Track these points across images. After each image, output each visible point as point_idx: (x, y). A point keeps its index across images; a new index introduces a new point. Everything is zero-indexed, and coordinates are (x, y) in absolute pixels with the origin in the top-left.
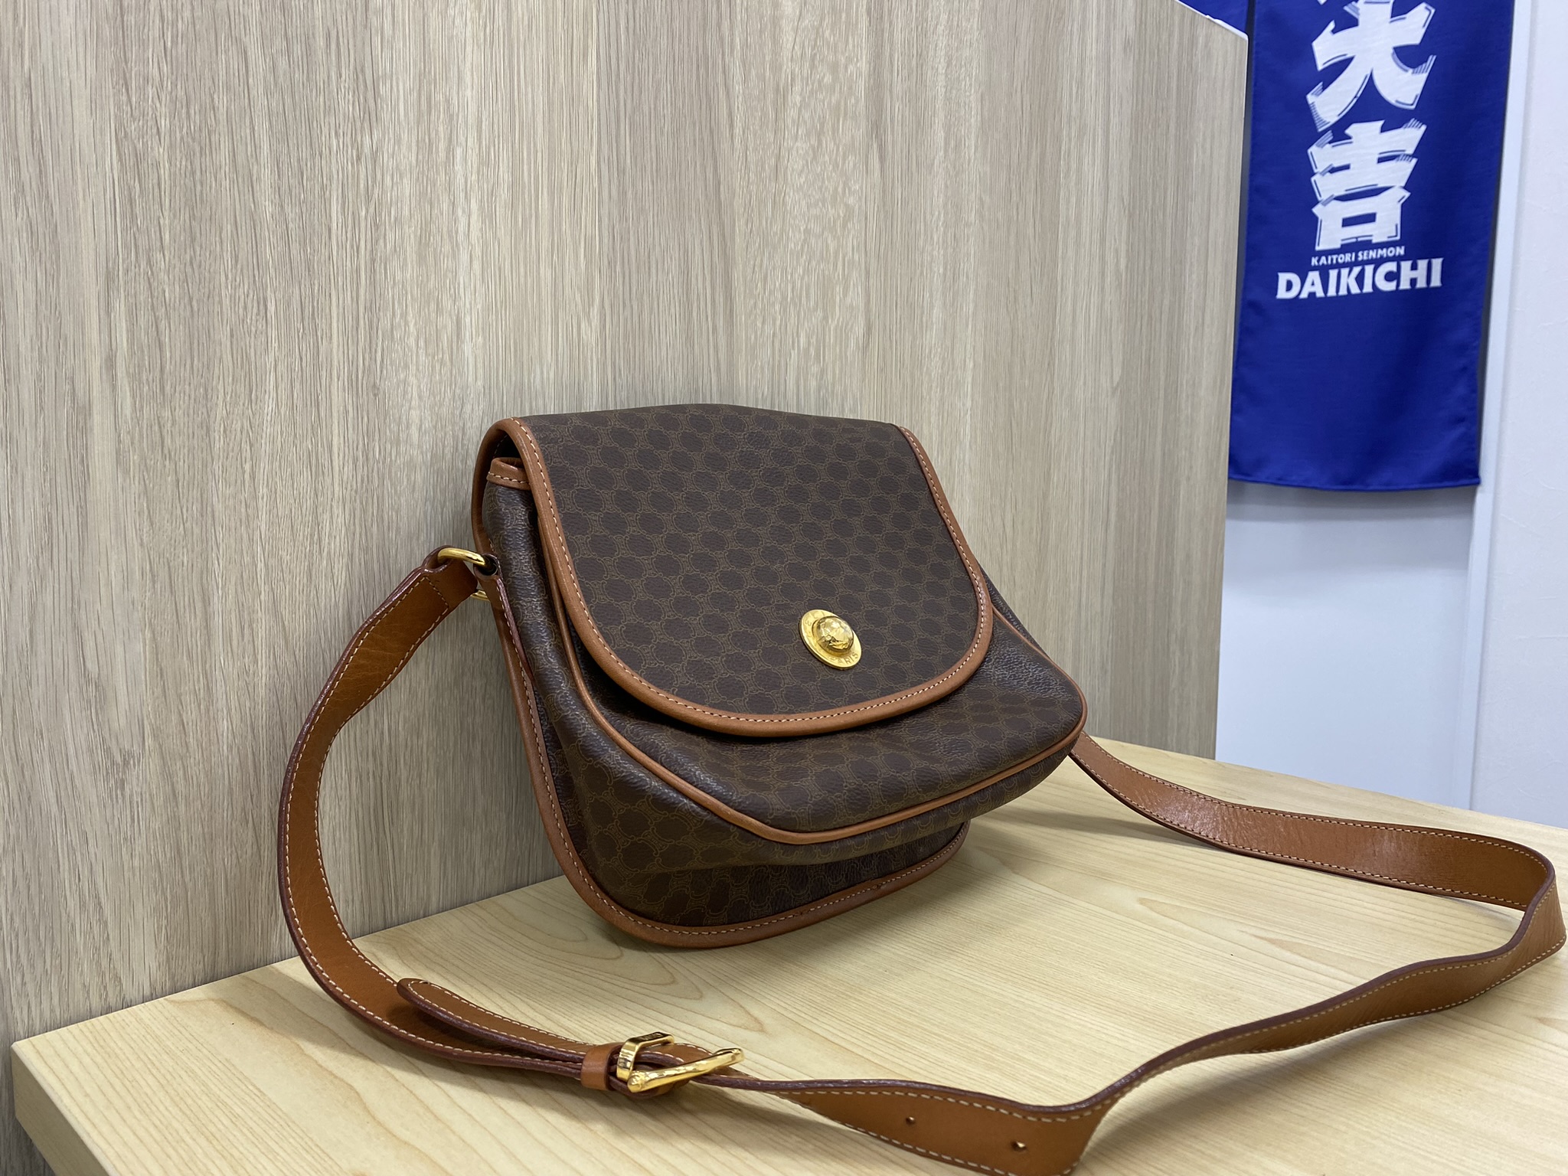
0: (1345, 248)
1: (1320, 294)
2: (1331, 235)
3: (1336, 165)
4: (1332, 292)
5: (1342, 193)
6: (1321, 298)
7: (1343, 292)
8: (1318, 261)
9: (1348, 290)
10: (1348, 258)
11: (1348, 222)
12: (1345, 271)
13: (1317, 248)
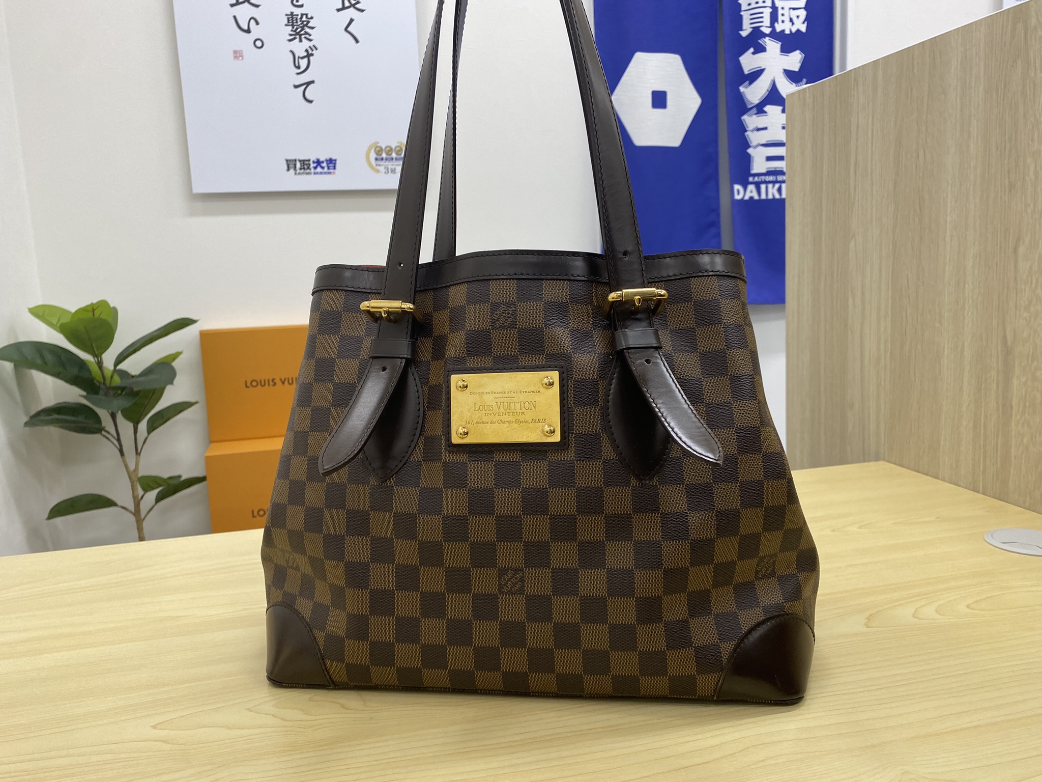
0: (769, 173)
1: (756, 197)
2: (759, 165)
3: (760, 126)
4: (763, 196)
5: (764, 142)
6: (757, 200)
7: (770, 197)
8: (754, 179)
9: (773, 196)
10: (771, 178)
11: (769, 159)
12: (770, 186)
13: (754, 171)
